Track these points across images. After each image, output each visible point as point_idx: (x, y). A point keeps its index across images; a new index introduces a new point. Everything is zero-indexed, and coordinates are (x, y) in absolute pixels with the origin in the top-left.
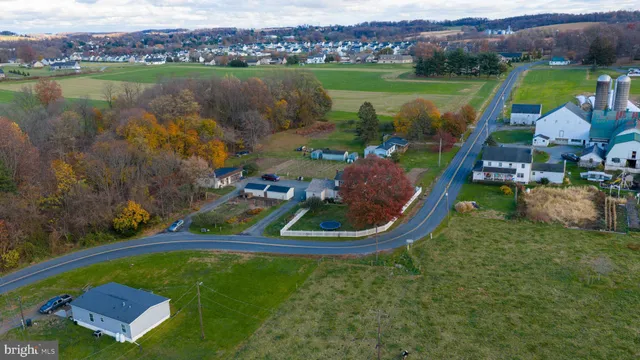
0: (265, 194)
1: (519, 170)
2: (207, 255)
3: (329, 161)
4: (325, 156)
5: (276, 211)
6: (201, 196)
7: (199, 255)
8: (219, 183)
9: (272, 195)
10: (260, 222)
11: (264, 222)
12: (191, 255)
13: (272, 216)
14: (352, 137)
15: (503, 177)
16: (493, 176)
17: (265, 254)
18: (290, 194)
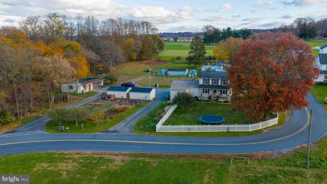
0: (128, 95)
2: (62, 159)
4: (170, 73)
5: (143, 109)
8: (82, 88)
10: (128, 119)
18: (152, 95)
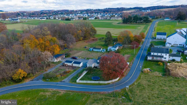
0: (72, 64)
1: (165, 56)
2: (47, 91)
3: (95, 51)
4: (94, 50)
5: (76, 72)
6: (49, 65)
7: (44, 91)
8: (56, 60)
9: (75, 65)
10: (69, 76)
11: (70, 77)
12: (41, 91)
13: (74, 74)
14: (103, 43)
15: (159, 59)
16: (155, 58)
17: (70, 91)
18: (81, 65)
